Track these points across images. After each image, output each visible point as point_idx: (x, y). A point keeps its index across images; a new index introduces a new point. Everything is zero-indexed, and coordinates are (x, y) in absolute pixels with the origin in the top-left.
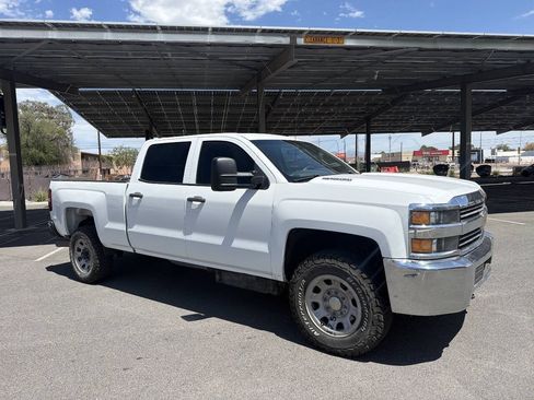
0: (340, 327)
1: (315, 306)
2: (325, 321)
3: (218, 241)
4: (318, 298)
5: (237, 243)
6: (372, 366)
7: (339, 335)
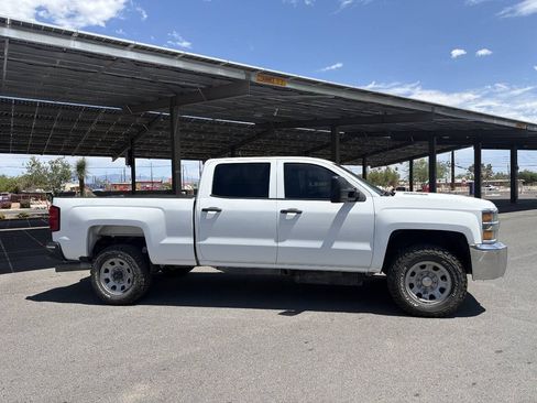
0: (432, 297)
1: (411, 286)
2: (419, 295)
3: (318, 244)
4: (413, 280)
5: (337, 245)
6: (457, 320)
7: (433, 303)
